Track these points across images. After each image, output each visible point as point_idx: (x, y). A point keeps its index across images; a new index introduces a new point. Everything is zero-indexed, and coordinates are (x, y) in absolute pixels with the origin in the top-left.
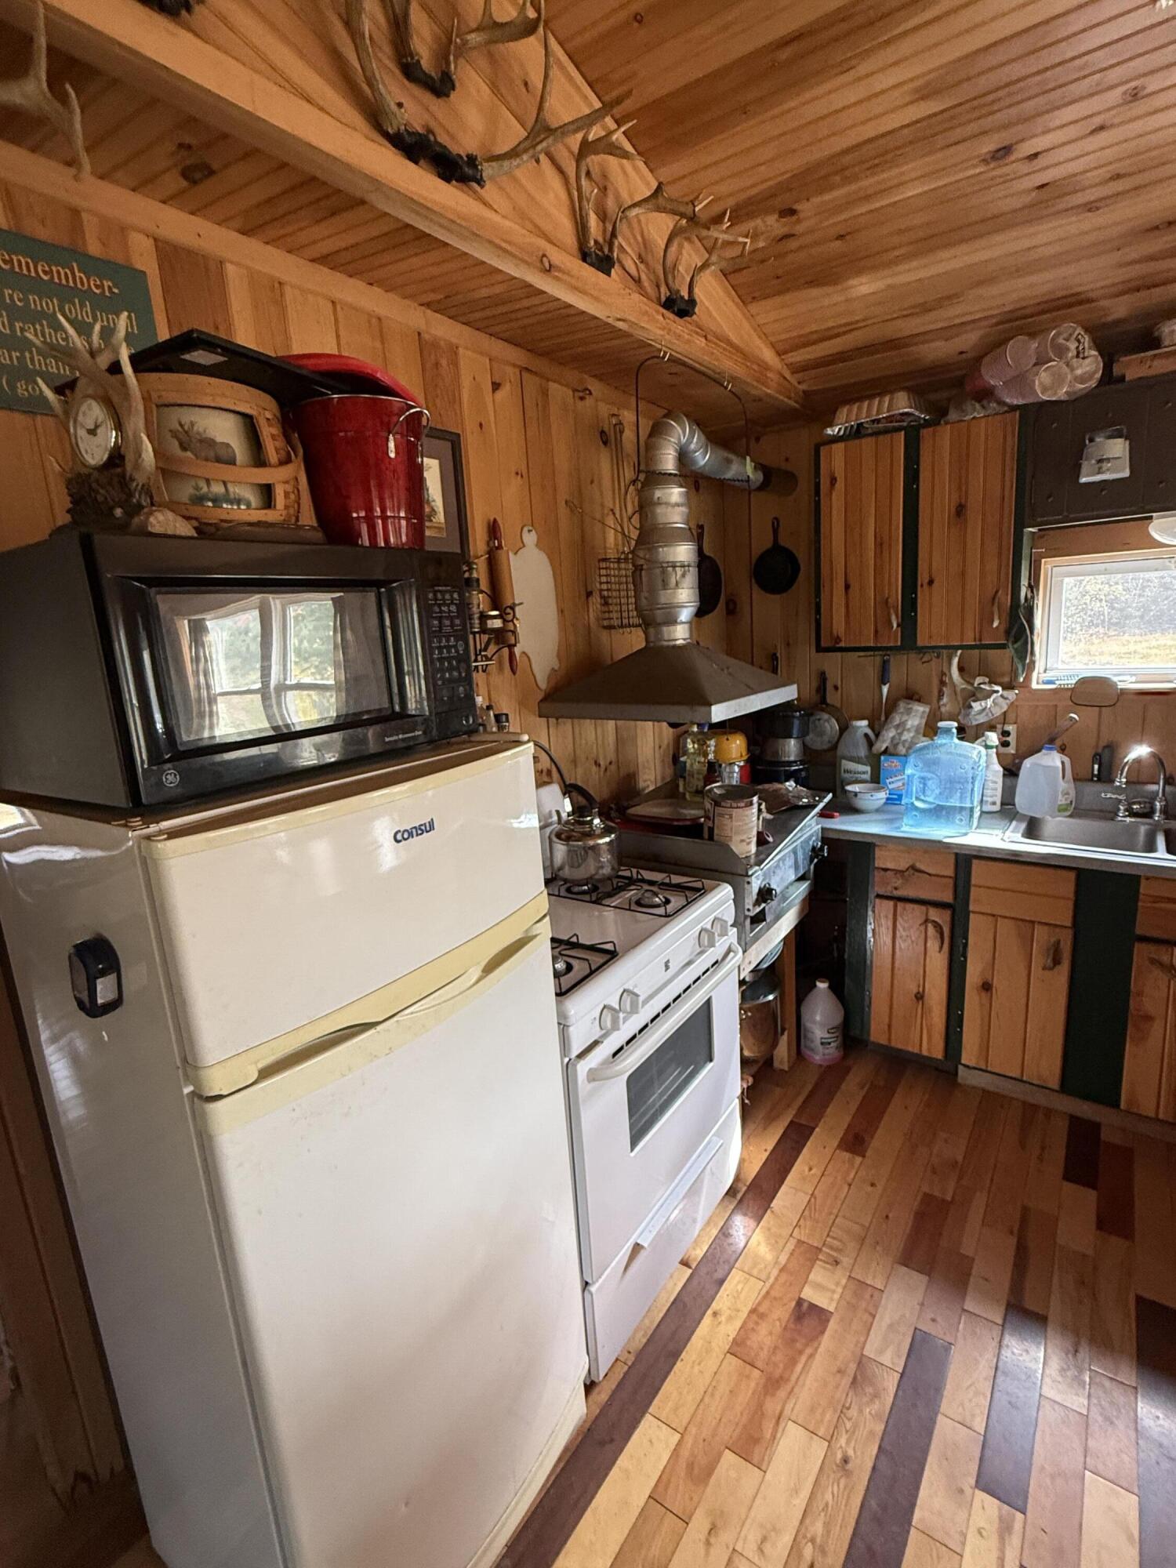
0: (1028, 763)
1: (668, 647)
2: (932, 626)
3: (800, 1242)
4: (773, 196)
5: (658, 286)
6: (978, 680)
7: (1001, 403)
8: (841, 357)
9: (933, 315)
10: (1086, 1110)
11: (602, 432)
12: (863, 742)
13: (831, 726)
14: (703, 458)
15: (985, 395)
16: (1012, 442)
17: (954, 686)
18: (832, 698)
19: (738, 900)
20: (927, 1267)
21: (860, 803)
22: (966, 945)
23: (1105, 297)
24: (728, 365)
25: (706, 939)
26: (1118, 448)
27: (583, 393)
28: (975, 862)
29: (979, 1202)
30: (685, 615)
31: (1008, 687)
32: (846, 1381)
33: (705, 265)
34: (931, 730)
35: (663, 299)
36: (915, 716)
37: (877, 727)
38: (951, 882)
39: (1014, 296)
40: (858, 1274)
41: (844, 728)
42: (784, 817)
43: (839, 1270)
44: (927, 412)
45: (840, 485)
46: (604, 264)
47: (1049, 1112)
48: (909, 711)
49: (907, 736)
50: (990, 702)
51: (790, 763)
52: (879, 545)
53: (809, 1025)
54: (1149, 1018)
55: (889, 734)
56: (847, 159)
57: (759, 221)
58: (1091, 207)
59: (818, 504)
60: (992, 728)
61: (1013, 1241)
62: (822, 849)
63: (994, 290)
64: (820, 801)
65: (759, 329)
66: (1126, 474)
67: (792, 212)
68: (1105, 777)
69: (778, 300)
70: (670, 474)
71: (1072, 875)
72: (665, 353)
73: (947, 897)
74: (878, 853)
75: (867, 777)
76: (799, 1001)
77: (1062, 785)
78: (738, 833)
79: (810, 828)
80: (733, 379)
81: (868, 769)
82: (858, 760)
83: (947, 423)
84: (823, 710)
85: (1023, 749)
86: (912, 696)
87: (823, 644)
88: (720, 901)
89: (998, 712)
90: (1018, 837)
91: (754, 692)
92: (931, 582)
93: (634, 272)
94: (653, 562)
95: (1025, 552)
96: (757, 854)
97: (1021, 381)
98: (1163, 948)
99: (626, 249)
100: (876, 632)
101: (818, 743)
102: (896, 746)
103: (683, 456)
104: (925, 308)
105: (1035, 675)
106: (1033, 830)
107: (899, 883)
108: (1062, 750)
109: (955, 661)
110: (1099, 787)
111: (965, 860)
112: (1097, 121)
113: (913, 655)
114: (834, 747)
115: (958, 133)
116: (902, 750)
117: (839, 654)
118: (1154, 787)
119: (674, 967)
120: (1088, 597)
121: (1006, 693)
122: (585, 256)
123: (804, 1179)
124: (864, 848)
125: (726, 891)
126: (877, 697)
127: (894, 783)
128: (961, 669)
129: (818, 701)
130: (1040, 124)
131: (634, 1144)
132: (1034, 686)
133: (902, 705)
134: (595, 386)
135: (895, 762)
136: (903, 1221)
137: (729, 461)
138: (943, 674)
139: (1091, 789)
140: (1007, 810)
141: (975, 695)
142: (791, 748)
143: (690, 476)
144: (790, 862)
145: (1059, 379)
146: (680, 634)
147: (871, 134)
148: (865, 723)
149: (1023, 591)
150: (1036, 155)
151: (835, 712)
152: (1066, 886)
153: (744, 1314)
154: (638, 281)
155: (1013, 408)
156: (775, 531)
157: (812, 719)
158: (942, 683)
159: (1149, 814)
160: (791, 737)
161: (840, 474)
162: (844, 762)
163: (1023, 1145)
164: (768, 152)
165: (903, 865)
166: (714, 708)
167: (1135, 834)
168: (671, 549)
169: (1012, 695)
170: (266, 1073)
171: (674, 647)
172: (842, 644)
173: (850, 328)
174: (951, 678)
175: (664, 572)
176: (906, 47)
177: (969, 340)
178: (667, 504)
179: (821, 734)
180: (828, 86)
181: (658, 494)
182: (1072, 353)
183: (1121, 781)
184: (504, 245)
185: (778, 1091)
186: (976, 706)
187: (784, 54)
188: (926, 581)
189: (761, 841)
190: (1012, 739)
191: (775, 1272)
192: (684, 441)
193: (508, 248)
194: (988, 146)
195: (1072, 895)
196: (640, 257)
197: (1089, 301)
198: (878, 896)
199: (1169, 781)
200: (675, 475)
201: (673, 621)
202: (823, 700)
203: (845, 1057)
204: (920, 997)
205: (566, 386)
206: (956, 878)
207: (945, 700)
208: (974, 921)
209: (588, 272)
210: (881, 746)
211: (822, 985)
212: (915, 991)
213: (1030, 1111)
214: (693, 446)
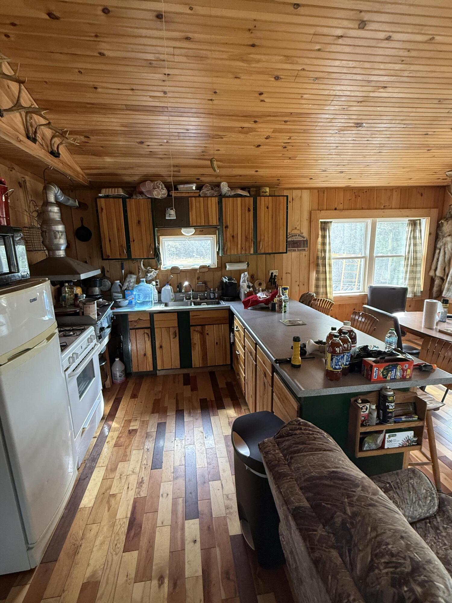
0: (163, 289)
1: (58, 257)
2: (135, 253)
3: (126, 420)
4: (84, 132)
5: (48, 147)
6: (148, 268)
7: (146, 196)
8: (101, 174)
9: (127, 171)
10: (185, 371)
11: (19, 183)
12: (119, 287)
13: (108, 283)
14: (61, 198)
15: (142, 193)
16: (150, 206)
17: (142, 269)
18: (107, 274)
19: (95, 331)
20: (158, 412)
21: (121, 304)
22: (155, 337)
23: (166, 176)
24: (68, 172)
25: (90, 340)
26: (173, 212)
27: (12, 169)
28: (154, 315)
29: (167, 396)
30: (63, 247)
31: (156, 269)
32: (145, 438)
33: (61, 143)
34: (138, 282)
35: (50, 151)
36: (133, 279)
37: (122, 282)
38: (149, 321)
39: (147, 171)
40: (142, 420)
41: (112, 284)
42: (102, 308)
43: (137, 421)
44: (127, 195)
45: (104, 211)
46: (34, 140)
47: (179, 375)
48: (131, 277)
49: (131, 284)
50: (152, 273)
51: (97, 295)
52: (118, 229)
53: (115, 372)
54: (195, 344)
55: (126, 284)
56: (104, 131)
57: (78, 136)
58: (161, 158)
59: (98, 216)
60: (153, 281)
61: (175, 400)
62: (114, 317)
63: (141, 169)
64: (111, 303)
65: (76, 161)
66: (175, 218)
67: (89, 137)
68: (180, 291)
69: (83, 156)
70: (53, 203)
71: (176, 314)
72: (51, 167)
73: (149, 325)
74: (129, 317)
75: (121, 297)
76: (111, 366)
77: (171, 294)
78: (92, 312)
79: (109, 311)
80: (70, 175)
81: (121, 295)
82: (118, 293)
83: (133, 198)
84: (105, 278)
85: (162, 286)
86: (131, 273)
87: (104, 257)
88: (91, 331)
89: (154, 276)
90: (164, 307)
91: (89, 271)
92: (134, 241)
93: (41, 143)
94: (51, 230)
95: (156, 234)
96: (97, 318)
97: (150, 192)
98: (196, 327)
99: (39, 137)
100: (120, 254)
101: (105, 289)
102: (129, 287)
103: (56, 197)
104: (125, 169)
105: (161, 266)
106: (166, 305)
107: (136, 324)
108: (170, 285)
109: (142, 263)
110: (179, 293)
111: (152, 314)
112: (161, 144)
113: (130, 262)
114: (110, 290)
115: (131, 136)
116: (130, 288)
117: (108, 261)
118: (190, 293)
119: (83, 348)
120: (169, 246)
121: (156, 271)
122: (28, 137)
123: (123, 408)
124: (124, 316)
125: (92, 328)
126: (121, 274)
127: (130, 298)
128: (144, 265)
129: (103, 275)
130: (149, 140)
131: (80, 397)
132: (162, 269)
133: (129, 276)
134: (16, 167)
135: (129, 292)
136: (150, 406)
137: (69, 199)
138: (139, 266)
139: (178, 294)
140: (160, 302)
141: (148, 272)
142: (97, 290)
143: (58, 204)
144: (106, 321)
145: (159, 194)
146: (61, 253)
147: (111, 129)
148: (119, 281)
149: (157, 244)
150: (149, 146)
151: (108, 279)
152: (175, 316)
153: (115, 439)
154: (42, 145)
155: (149, 198)
156: (82, 221)
157: (103, 281)
158: (139, 269)
159: (190, 299)
160: (96, 287)
161: (104, 207)
162: (114, 293)
163: (174, 382)
164: (83, 123)
165: (136, 319)
166: (81, 275)
167: (188, 304)
168: (56, 227)
169: (157, 271)
170: (9, 360)
171: (61, 257)
172: (110, 258)
173: (104, 168)
174: (141, 267)
175: (55, 233)
176: (119, 116)
177: (136, 178)
178: (54, 212)
179: (105, 286)
180: (99, 116)
181: (50, 209)
182: (161, 188)
183: (183, 291)
184: (7, 133)
185: (109, 393)
186: (149, 275)
187: (88, 106)
188: (132, 240)
189: (98, 315)
190: (158, 283)
191: (121, 428)
192: (56, 192)
193: (9, 134)
194: (139, 140)
195: (177, 319)
196: (42, 138)
197: (163, 176)
198: (131, 329)
199: (193, 291)
200: (54, 203)
201: (59, 249)
202: (104, 275)
203: (126, 379)
204: (145, 355)
205: (7, 166)
206: (150, 320)
207: (140, 274)
208: (156, 330)
209: (30, 143)
210: (124, 288)
211: (117, 359)
212: (143, 354)
213: (175, 376)
214: (58, 194)
